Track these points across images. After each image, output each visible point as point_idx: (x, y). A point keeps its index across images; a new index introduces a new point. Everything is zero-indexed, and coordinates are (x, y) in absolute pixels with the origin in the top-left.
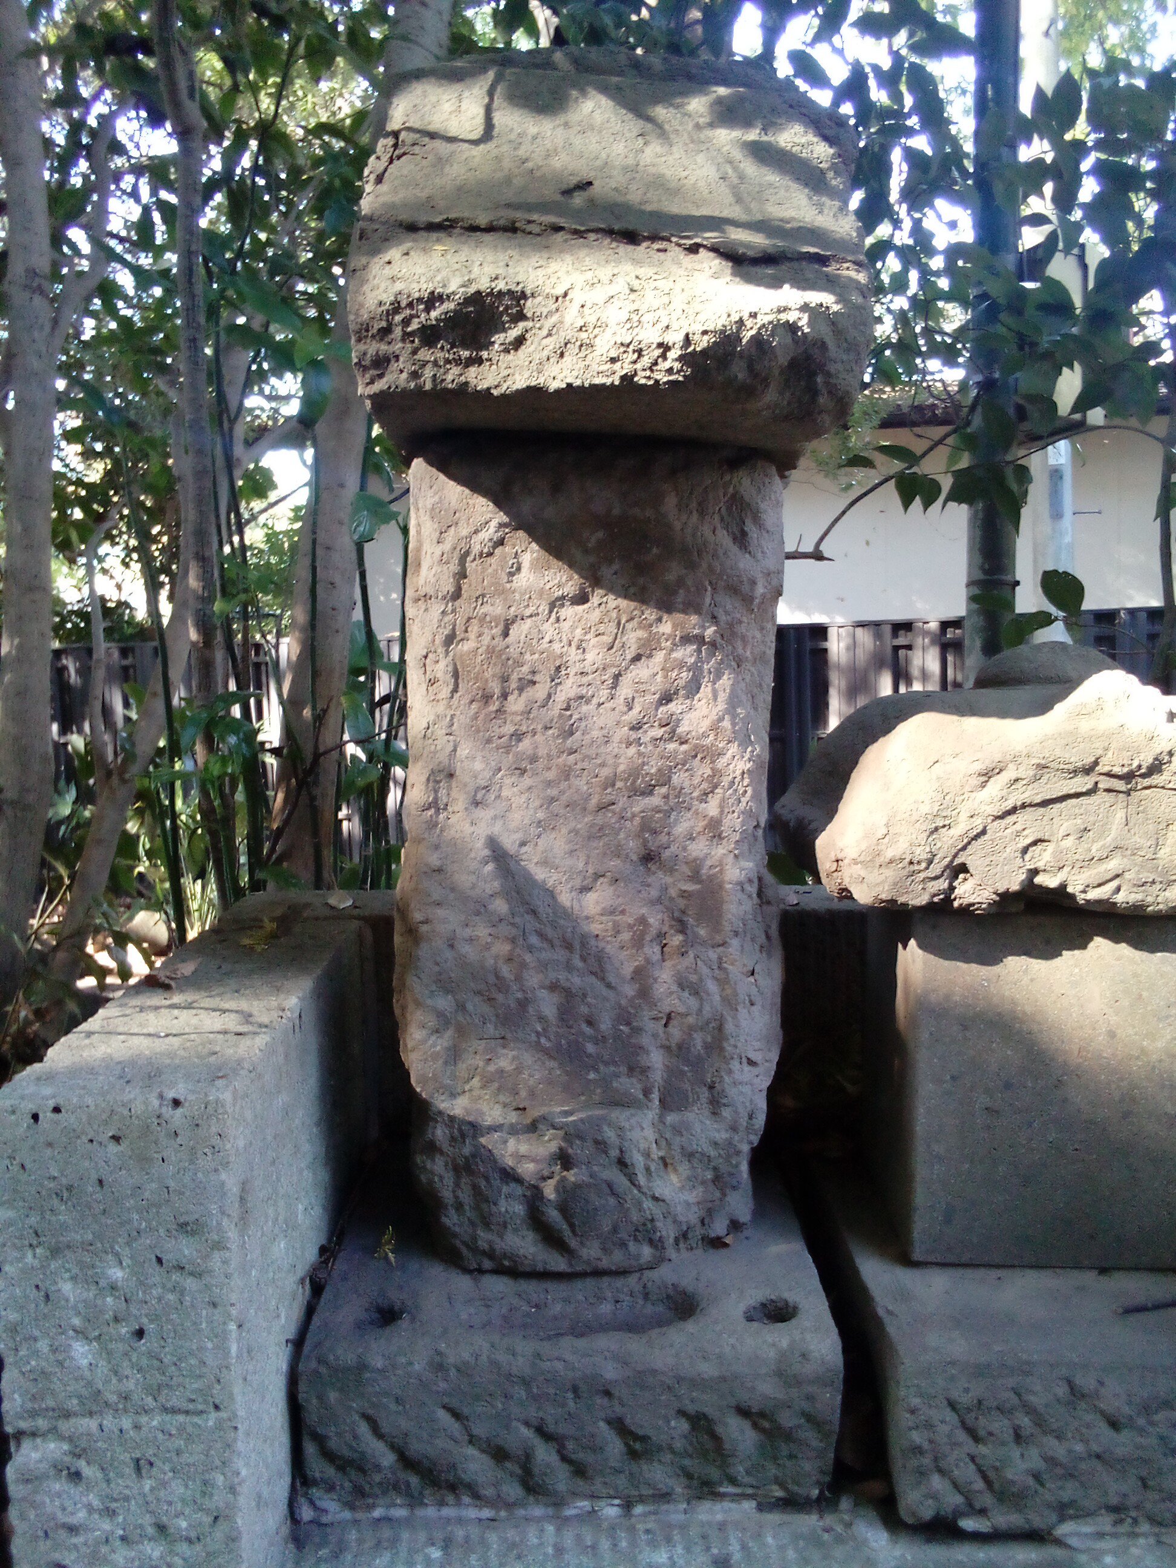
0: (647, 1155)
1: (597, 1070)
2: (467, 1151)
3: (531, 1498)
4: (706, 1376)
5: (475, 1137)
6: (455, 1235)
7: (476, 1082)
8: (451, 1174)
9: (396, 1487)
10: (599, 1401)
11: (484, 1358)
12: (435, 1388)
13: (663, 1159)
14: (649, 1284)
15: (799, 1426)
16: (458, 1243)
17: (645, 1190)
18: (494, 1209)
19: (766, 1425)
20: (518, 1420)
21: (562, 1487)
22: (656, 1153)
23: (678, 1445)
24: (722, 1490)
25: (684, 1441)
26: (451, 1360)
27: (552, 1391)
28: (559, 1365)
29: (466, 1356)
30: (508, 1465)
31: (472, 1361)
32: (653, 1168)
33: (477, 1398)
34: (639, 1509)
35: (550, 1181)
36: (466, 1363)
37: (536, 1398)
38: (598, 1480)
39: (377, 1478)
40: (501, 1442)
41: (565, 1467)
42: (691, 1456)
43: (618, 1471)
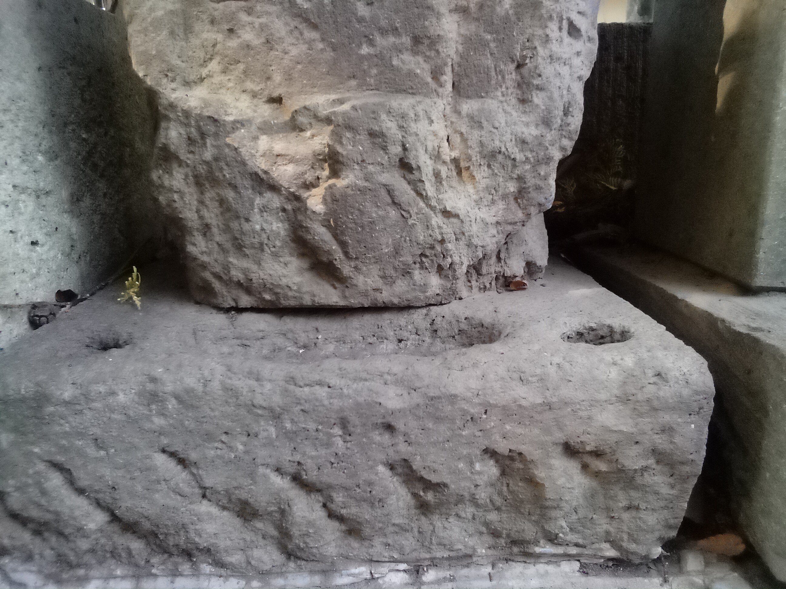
0: (437, 156)
1: (371, 43)
2: (208, 155)
3: (292, 565)
4: (524, 403)
5: (216, 135)
6: (204, 266)
7: (214, 66)
8: (193, 189)
9: (114, 554)
10: (378, 438)
11: (216, 385)
12: (147, 426)
13: (455, 161)
14: (439, 320)
15: (645, 469)
16: (207, 275)
17: (433, 203)
18: (246, 227)
19: (603, 466)
20: (267, 465)
21: (331, 550)
22: (448, 154)
23: (482, 495)
24: (538, 550)
25: (490, 490)
26: (169, 388)
27: (312, 426)
28: (322, 392)
29: (191, 382)
30: (259, 525)
31: (200, 388)
32: (444, 174)
33: (209, 437)
34: (430, 576)
35: (314, 191)
36: (189, 391)
37: (290, 436)
38: (378, 542)
39: (84, 545)
40: (244, 495)
41: (335, 524)
42: (498, 509)
43: (403, 529)
